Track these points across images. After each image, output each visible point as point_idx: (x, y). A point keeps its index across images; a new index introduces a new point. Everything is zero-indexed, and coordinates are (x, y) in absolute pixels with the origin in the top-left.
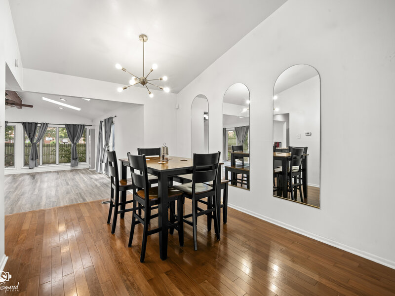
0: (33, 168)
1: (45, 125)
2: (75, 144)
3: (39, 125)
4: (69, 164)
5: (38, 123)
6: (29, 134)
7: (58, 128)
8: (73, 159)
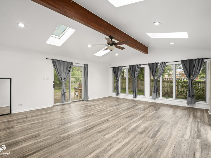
0: (155, 99)
1: (164, 64)
2: (192, 80)
3: (159, 64)
4: (185, 101)
5: (158, 63)
6: (153, 72)
7: (174, 65)
8: (189, 96)
